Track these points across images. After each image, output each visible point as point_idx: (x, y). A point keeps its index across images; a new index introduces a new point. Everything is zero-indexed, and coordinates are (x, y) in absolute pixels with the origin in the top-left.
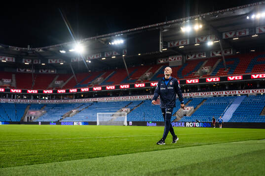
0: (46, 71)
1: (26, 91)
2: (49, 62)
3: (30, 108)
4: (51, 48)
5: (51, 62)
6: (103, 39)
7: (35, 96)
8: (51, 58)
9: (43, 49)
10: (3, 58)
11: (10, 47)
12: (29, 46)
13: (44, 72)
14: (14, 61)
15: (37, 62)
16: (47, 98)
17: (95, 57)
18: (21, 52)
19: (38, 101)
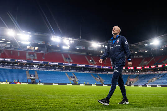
0: (138, 56)
1: (128, 68)
2: (139, 51)
3: (130, 77)
4: (140, 44)
5: (140, 51)
7: (132, 71)
8: (140, 49)
9: (135, 45)
13: (137, 57)
15: (132, 52)
16: (139, 72)
17: (165, 47)
19: (134, 73)
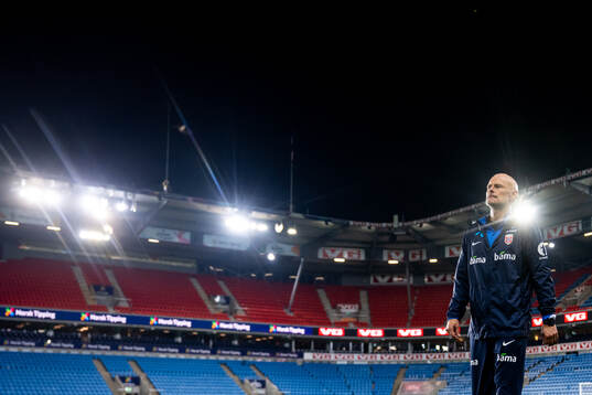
0: (441, 277)
1: (395, 333)
2: (447, 255)
3: (406, 376)
4: (451, 218)
5: (451, 253)
6: (583, 181)
7: (416, 345)
8: (451, 245)
9: (431, 223)
10: (338, 252)
11: (351, 223)
12: (396, 217)
13: (437, 280)
14: (363, 258)
15: (418, 257)
16: (445, 348)
17: (566, 232)
18: (379, 233)
19: (424, 355)
